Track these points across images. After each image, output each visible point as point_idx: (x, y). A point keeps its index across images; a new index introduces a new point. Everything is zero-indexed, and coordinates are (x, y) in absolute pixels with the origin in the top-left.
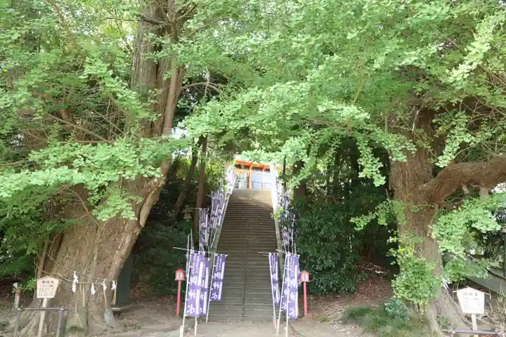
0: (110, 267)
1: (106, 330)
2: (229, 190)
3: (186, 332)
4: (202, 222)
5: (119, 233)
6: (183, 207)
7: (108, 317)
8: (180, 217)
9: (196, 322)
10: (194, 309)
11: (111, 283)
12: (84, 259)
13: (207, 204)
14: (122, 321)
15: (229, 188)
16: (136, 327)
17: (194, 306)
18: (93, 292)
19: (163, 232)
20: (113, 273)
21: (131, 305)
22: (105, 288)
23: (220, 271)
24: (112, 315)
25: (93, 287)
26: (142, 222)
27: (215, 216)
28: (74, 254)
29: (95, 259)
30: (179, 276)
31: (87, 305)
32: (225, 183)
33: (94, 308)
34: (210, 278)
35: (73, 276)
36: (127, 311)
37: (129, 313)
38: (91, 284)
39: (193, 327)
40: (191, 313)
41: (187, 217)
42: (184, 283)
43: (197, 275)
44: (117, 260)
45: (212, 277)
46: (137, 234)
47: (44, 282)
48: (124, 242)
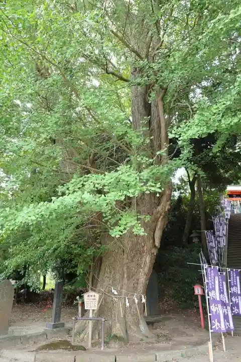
0: (137, 283)
1: (142, 340)
2: (227, 215)
3: (214, 346)
4: (209, 242)
5: (140, 254)
6: (191, 233)
7: (143, 327)
8: (190, 241)
9: (223, 337)
10: (219, 324)
11: (141, 298)
12: (118, 277)
13: (211, 227)
14: (155, 331)
15: (227, 213)
16: (168, 338)
17: (219, 322)
18: (128, 304)
19: (177, 253)
20: (141, 287)
21: (162, 317)
22: (136, 301)
23: (236, 286)
24: (146, 326)
25: (127, 300)
26: (157, 243)
27: (220, 237)
28: (110, 273)
29: (125, 276)
30: (198, 291)
31: (124, 316)
32: (222, 209)
33: (130, 319)
34: (228, 292)
35: (111, 291)
36: (158, 321)
37: (160, 324)
38: (125, 298)
39: (220, 341)
40: (217, 328)
41: (195, 240)
42: (203, 297)
43: (214, 289)
44: (143, 277)
45: (230, 292)
46: (155, 254)
47: (89, 296)
48: (145, 261)
